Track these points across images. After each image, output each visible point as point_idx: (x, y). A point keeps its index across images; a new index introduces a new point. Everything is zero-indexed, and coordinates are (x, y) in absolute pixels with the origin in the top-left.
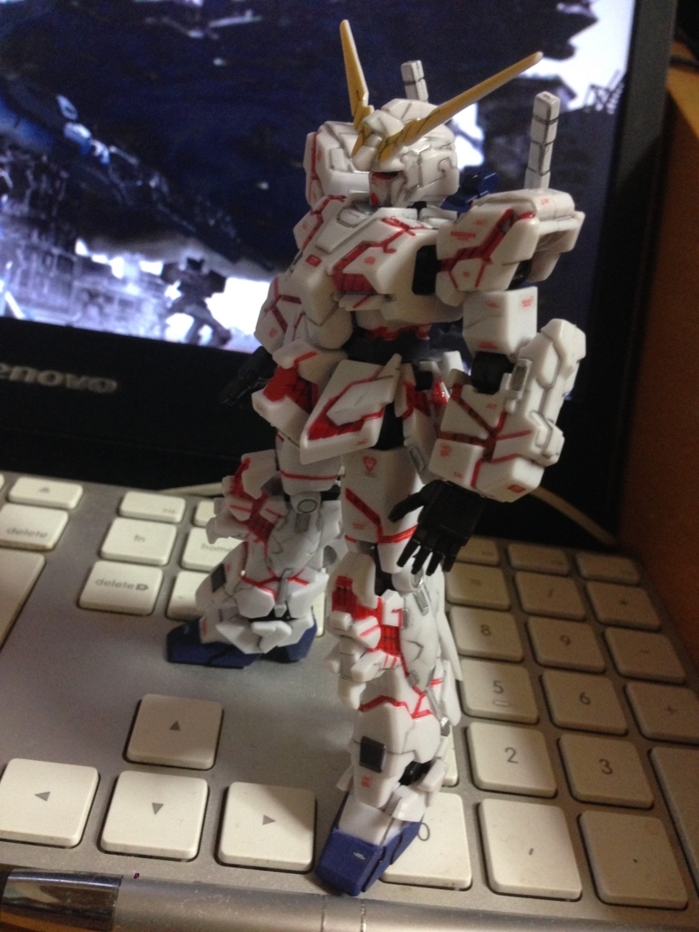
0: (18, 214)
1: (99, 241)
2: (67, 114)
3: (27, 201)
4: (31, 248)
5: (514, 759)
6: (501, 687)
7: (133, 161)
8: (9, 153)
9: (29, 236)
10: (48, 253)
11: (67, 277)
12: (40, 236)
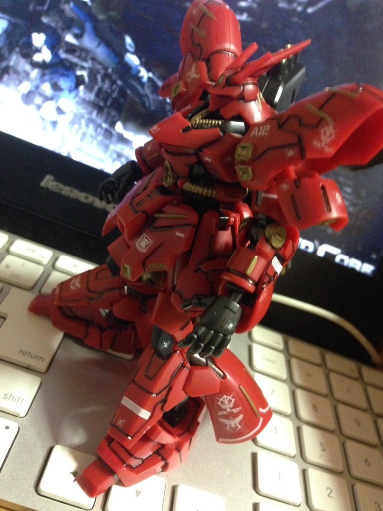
0: (87, 99)
1: (129, 125)
2: (128, 48)
3: (94, 92)
4: (90, 121)
5: (331, 495)
6: (324, 448)
7: (160, 84)
8: (90, 62)
9: (91, 113)
10: (100, 126)
11: (107, 142)
12: (97, 114)
